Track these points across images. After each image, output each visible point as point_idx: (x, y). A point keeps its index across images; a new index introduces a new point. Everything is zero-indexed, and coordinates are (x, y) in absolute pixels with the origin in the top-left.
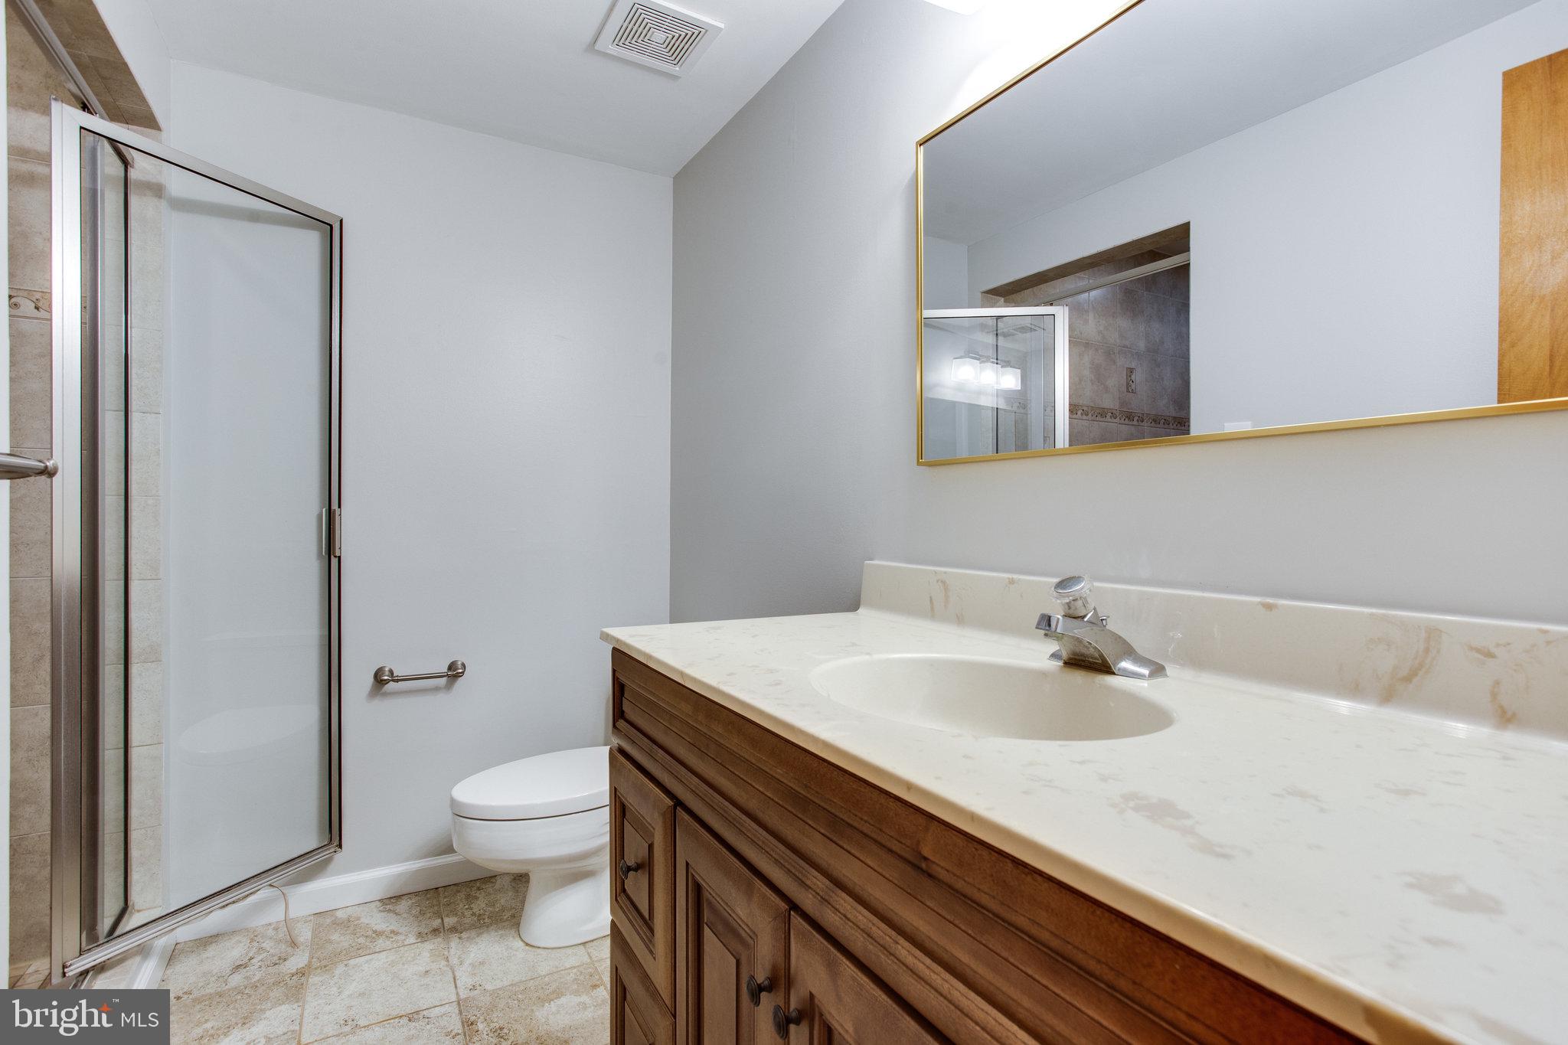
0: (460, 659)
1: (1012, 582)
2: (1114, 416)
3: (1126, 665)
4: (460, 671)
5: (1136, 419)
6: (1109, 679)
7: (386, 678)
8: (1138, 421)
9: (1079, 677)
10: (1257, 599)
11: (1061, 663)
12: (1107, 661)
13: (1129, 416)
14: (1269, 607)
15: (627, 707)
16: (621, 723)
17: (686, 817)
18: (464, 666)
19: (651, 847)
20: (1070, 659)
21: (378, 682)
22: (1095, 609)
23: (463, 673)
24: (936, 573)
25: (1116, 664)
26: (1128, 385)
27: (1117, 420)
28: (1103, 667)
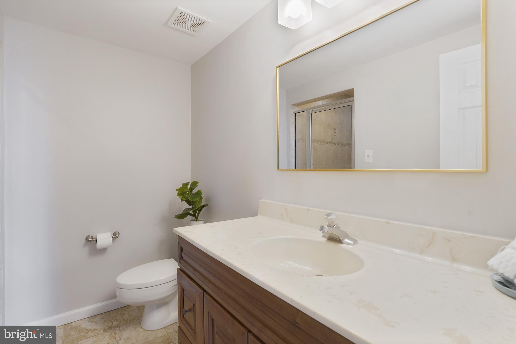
0: (117, 231)
1: (309, 210)
2: (330, 143)
3: (346, 240)
4: (118, 235)
5: (336, 144)
6: (341, 245)
7: (90, 239)
8: (337, 145)
9: (332, 245)
10: (385, 220)
11: (326, 239)
12: (340, 239)
13: (335, 144)
14: (388, 223)
15: (184, 255)
16: (181, 261)
17: (208, 297)
18: (119, 233)
19: (194, 305)
20: (329, 238)
21: (87, 241)
22: (337, 223)
23: (119, 236)
24: (283, 205)
25: (343, 240)
26: (334, 134)
27: (331, 145)
28: (339, 241)
